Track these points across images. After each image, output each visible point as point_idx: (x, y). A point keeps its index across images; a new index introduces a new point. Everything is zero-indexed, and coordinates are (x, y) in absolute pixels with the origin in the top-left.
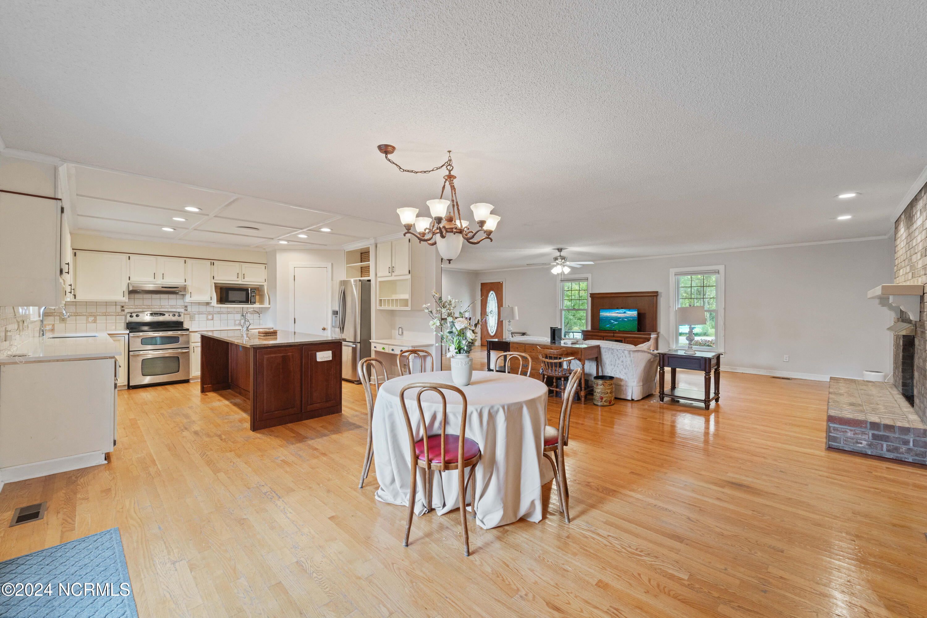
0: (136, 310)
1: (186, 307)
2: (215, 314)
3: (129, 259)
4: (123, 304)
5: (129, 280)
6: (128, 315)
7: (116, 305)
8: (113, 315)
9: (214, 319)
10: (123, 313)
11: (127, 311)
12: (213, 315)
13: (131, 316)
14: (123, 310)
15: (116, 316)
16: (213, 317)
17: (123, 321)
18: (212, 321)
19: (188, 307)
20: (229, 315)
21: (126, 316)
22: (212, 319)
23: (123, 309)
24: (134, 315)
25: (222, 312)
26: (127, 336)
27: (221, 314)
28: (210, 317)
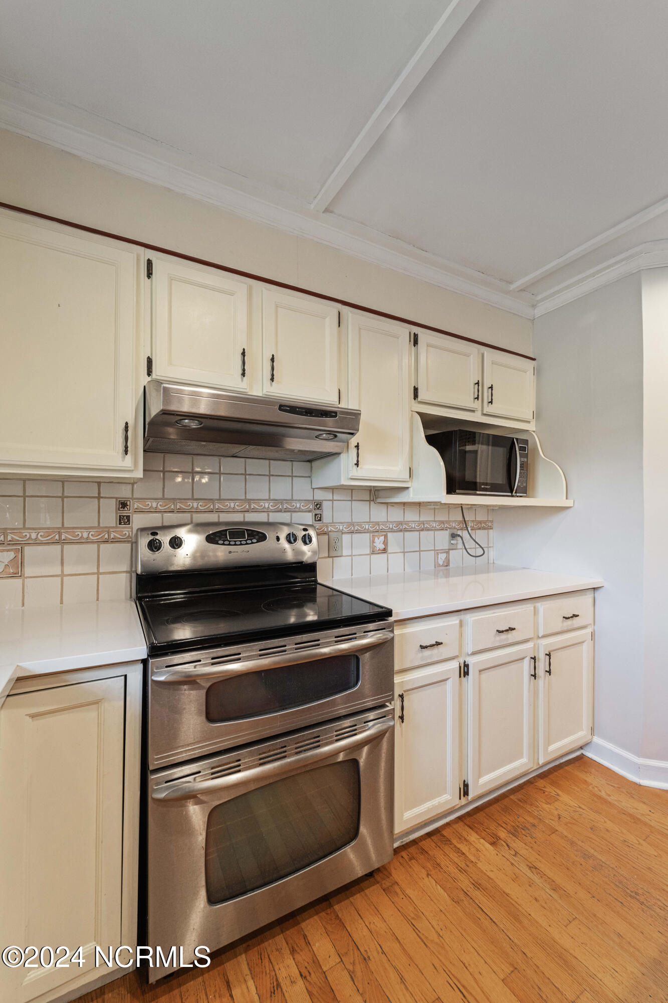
0: (170, 518)
1: (318, 505)
2: (392, 531)
3: (149, 274)
4: (124, 492)
5: (149, 373)
6: (144, 541)
7: (99, 498)
8: (88, 542)
9: (390, 550)
10: (126, 531)
11: (138, 521)
12: (386, 537)
13: (154, 546)
14: (124, 520)
15: (98, 542)
16: (385, 543)
17: (125, 567)
18: (385, 555)
19: (326, 506)
20: (422, 533)
21: (134, 544)
22: (385, 551)
23: (125, 513)
24: (165, 538)
25: (407, 523)
26: (135, 676)
27: (406, 530)
28: (379, 544)
